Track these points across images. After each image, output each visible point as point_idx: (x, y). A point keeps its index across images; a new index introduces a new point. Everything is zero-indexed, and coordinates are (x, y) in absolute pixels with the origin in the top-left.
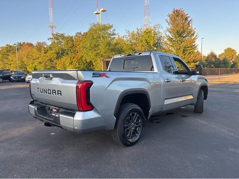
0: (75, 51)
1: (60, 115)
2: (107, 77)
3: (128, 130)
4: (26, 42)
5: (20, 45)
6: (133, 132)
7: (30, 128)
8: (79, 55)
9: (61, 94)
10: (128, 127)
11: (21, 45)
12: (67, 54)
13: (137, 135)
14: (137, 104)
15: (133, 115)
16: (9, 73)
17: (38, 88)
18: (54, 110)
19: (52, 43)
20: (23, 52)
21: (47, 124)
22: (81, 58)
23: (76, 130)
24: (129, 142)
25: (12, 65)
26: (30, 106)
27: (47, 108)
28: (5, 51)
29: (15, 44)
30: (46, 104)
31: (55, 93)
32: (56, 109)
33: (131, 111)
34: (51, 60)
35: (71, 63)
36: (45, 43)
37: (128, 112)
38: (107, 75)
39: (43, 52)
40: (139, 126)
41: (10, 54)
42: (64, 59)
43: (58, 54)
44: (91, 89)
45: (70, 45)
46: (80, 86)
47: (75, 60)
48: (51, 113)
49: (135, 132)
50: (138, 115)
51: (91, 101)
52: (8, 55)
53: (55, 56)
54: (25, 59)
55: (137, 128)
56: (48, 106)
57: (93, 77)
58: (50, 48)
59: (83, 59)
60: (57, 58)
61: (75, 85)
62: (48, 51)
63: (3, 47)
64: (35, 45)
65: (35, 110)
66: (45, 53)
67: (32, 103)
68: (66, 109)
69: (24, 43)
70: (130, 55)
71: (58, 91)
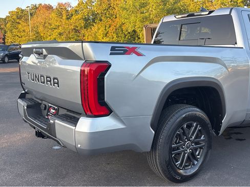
0: (112, 15)
1: (56, 121)
2: (139, 54)
3: (179, 154)
4: (43, 4)
5: (35, 8)
6: (188, 157)
7: (25, 135)
8: (118, 21)
9: (58, 84)
10: (178, 149)
11: (37, 8)
12: (101, 20)
13: (196, 162)
14: (198, 107)
15: (189, 127)
16: (17, 49)
17: (28, 73)
18: (53, 111)
19: (79, 4)
20: (39, 19)
21: (39, 134)
22: (120, 26)
23: (79, 149)
24: (180, 174)
25: (23, 38)
26: (20, 101)
27: (43, 107)
28: (15, 17)
29: (28, 7)
30: (42, 100)
31: (50, 81)
32: (54, 109)
33: (185, 119)
34: (76, 31)
35: (106, 35)
36: (69, 5)
37: (178, 120)
38: (139, 51)
39: (64, 17)
40: (201, 148)
41: (20, 22)
42: (95, 28)
43: (86, 20)
44: (106, 76)
45: (105, 6)
46: (87, 69)
47: (111, 30)
48: (48, 115)
49: (192, 157)
50: (199, 128)
51: (107, 99)
52: (19, 23)
53: (82, 23)
54: (41, 29)
55: (196, 150)
56: (44, 102)
57: (111, 54)
58: (76, 11)
59: (124, 28)
60: (86, 27)
61: (78, 69)
62: (72, 15)
63: (12, 12)
64: (54, 8)
65: (24, 109)
66: (68, 19)
67: (22, 97)
68: (68, 110)
69: (40, 4)
70: (193, 15)
71: (54, 79)
